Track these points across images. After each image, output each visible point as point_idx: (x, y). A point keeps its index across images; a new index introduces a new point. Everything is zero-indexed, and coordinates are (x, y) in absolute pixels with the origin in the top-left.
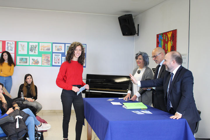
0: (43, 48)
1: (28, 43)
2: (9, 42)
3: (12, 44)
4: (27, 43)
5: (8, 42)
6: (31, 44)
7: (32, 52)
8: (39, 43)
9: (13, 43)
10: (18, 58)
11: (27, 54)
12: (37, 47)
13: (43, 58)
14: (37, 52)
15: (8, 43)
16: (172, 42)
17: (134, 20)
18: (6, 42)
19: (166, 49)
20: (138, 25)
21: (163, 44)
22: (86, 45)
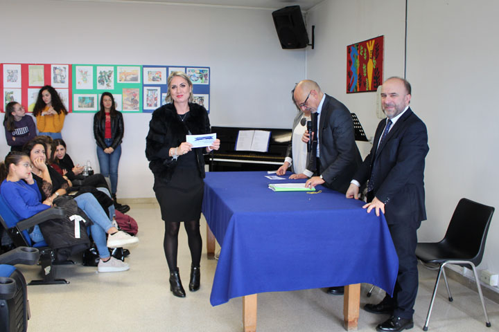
0: (124, 76)
1: (95, 67)
2: (58, 66)
3: (63, 69)
4: (92, 67)
5: (55, 66)
6: (99, 69)
7: (103, 84)
8: (115, 67)
9: (65, 68)
10: (76, 97)
11: (92, 88)
12: (113, 76)
13: (126, 97)
14: (112, 84)
15: (55, 68)
16: (374, 61)
17: (305, 17)
18: (52, 67)
19: (365, 75)
20: (313, 27)
21: (358, 65)
22: (209, 68)
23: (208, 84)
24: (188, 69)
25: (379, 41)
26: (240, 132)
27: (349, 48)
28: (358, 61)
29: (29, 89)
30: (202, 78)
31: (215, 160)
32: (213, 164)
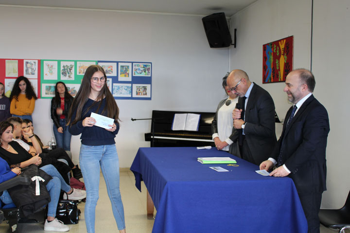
0: (82, 70)
1: (59, 62)
2: (29, 61)
3: (34, 64)
4: (57, 62)
5: (27, 61)
6: (63, 64)
7: (66, 76)
8: (76, 62)
9: (35, 62)
10: (44, 86)
11: (57, 79)
12: (73, 69)
14: (73, 76)
15: (27, 63)
16: (286, 57)
17: (229, 22)
18: (25, 61)
19: (278, 68)
20: (235, 30)
21: (272, 60)
22: (151, 63)
23: (150, 76)
24: (134, 64)
25: (289, 41)
26: (176, 115)
27: (265, 47)
28: (272, 57)
29: (6, 79)
30: (145, 71)
31: (155, 137)
32: (154, 141)
